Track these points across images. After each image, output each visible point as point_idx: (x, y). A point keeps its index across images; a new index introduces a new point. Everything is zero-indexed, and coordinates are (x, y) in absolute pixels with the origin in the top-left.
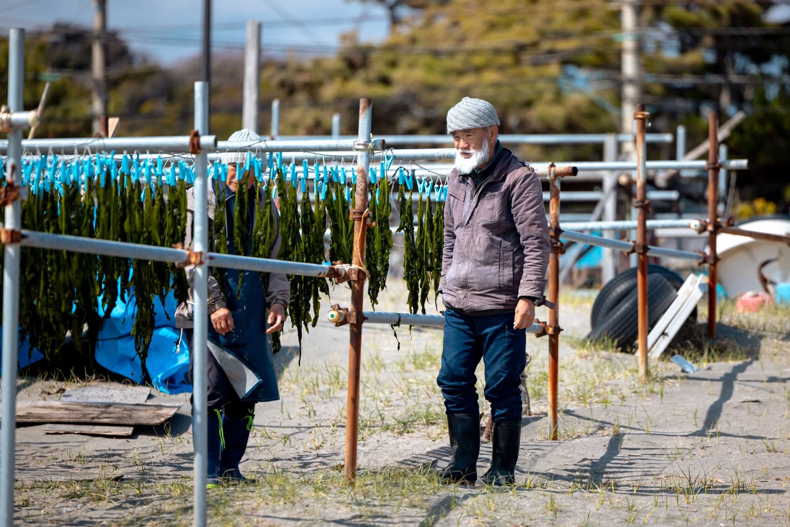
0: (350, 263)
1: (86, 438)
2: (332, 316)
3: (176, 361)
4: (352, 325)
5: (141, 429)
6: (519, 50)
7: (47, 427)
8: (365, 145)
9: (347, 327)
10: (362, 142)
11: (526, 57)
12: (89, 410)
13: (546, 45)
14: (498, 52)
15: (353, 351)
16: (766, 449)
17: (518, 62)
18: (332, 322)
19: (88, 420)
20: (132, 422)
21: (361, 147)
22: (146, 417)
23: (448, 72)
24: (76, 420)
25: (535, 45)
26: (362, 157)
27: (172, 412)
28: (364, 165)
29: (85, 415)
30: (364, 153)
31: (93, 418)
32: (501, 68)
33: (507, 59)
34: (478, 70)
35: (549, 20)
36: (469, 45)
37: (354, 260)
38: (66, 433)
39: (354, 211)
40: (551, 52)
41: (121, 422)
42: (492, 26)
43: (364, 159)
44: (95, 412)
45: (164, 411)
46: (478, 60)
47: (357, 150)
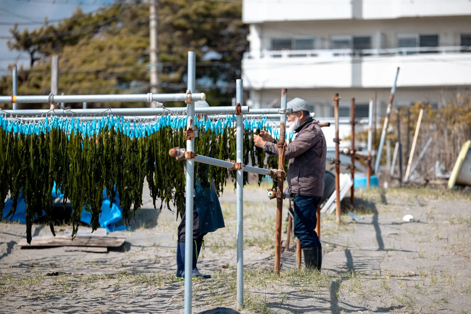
0: (277, 169)
1: (85, 253)
2: (270, 194)
3: (112, 216)
4: (278, 199)
5: (111, 249)
6: (98, 72)
7: (65, 248)
8: (285, 111)
9: (275, 200)
10: (283, 110)
11: (101, 75)
12: (82, 240)
13: (110, 70)
14: (88, 73)
15: (279, 211)
16: (419, 256)
17: (97, 78)
18: (269, 197)
19: (84, 245)
20: (106, 245)
21: (282, 112)
22: (111, 243)
23: (67, 83)
24: (78, 245)
25: (105, 70)
26: (283, 117)
27: (123, 240)
28: (284, 121)
29: (82, 242)
30: (284, 115)
31: (86, 244)
32: (90, 80)
33: (92, 77)
34: (80, 81)
35: (110, 59)
36: (74, 70)
37: (279, 167)
38: (75, 251)
39: (279, 143)
40: (112, 74)
41: (101, 245)
42: (84, 62)
43: (284, 118)
44: (85, 241)
45: (119, 240)
46: (80, 77)
47: (281, 113)
